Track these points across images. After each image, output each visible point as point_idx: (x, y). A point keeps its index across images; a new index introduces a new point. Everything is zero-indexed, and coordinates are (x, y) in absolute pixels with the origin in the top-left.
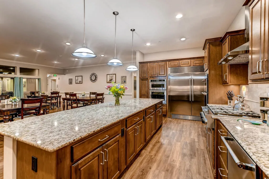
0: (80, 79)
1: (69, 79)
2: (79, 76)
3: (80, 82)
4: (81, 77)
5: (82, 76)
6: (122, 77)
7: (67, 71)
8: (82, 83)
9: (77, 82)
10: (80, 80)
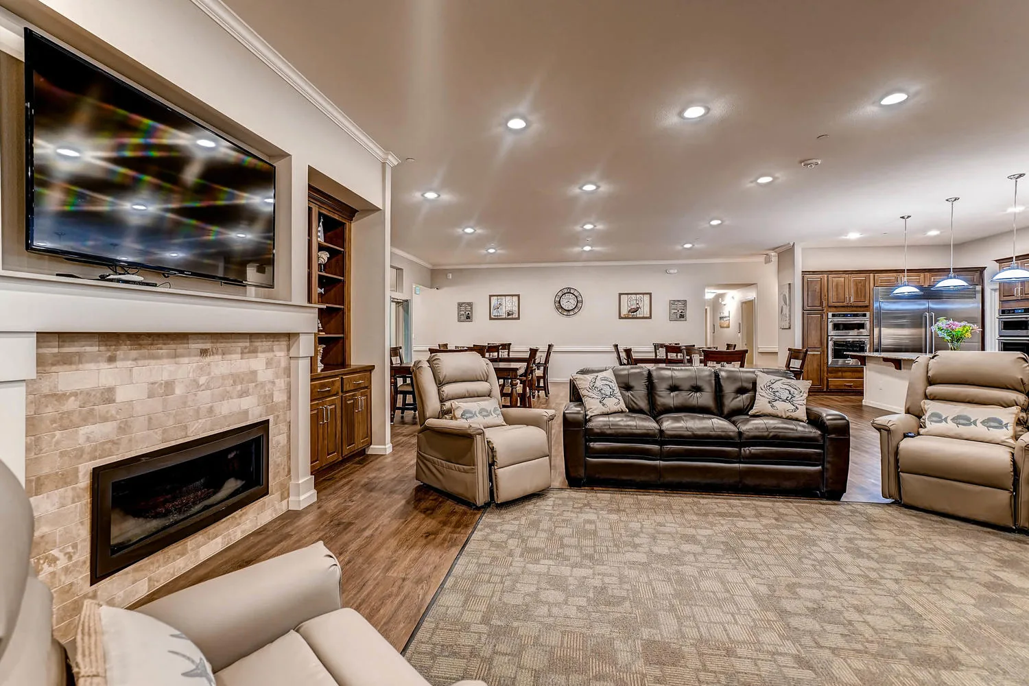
0: (509, 305)
1: (460, 305)
2: (505, 296)
3: (509, 315)
4: (515, 299)
5: (518, 296)
6: (673, 303)
7: (450, 276)
8: (518, 318)
9: (494, 313)
10: (508, 309)
